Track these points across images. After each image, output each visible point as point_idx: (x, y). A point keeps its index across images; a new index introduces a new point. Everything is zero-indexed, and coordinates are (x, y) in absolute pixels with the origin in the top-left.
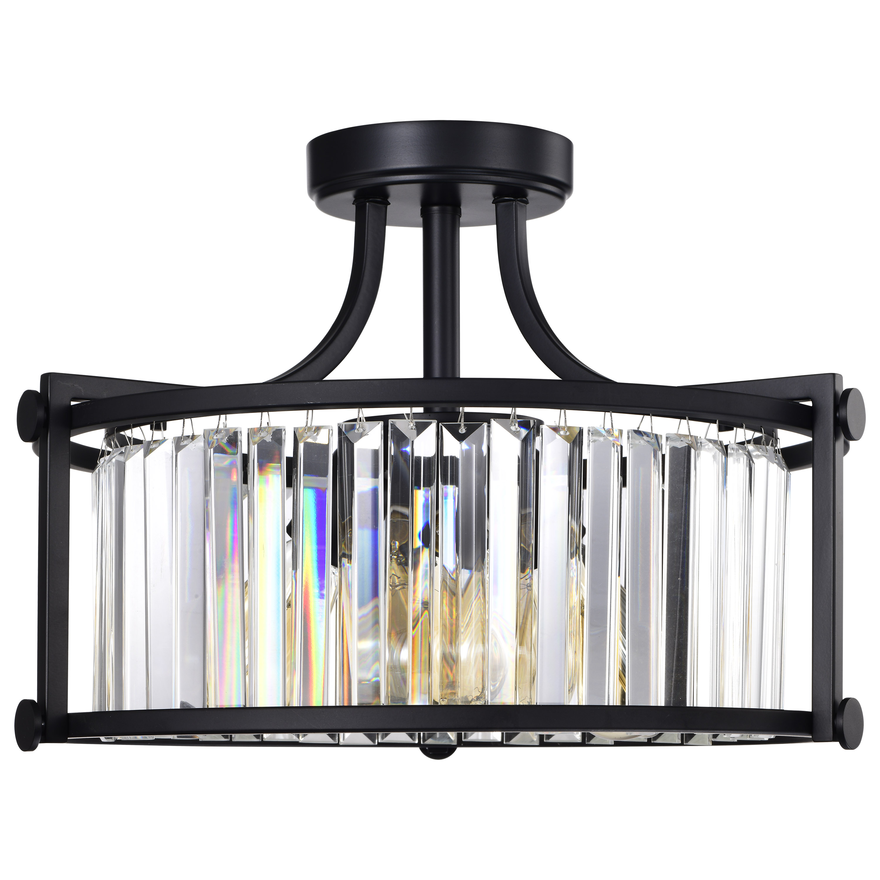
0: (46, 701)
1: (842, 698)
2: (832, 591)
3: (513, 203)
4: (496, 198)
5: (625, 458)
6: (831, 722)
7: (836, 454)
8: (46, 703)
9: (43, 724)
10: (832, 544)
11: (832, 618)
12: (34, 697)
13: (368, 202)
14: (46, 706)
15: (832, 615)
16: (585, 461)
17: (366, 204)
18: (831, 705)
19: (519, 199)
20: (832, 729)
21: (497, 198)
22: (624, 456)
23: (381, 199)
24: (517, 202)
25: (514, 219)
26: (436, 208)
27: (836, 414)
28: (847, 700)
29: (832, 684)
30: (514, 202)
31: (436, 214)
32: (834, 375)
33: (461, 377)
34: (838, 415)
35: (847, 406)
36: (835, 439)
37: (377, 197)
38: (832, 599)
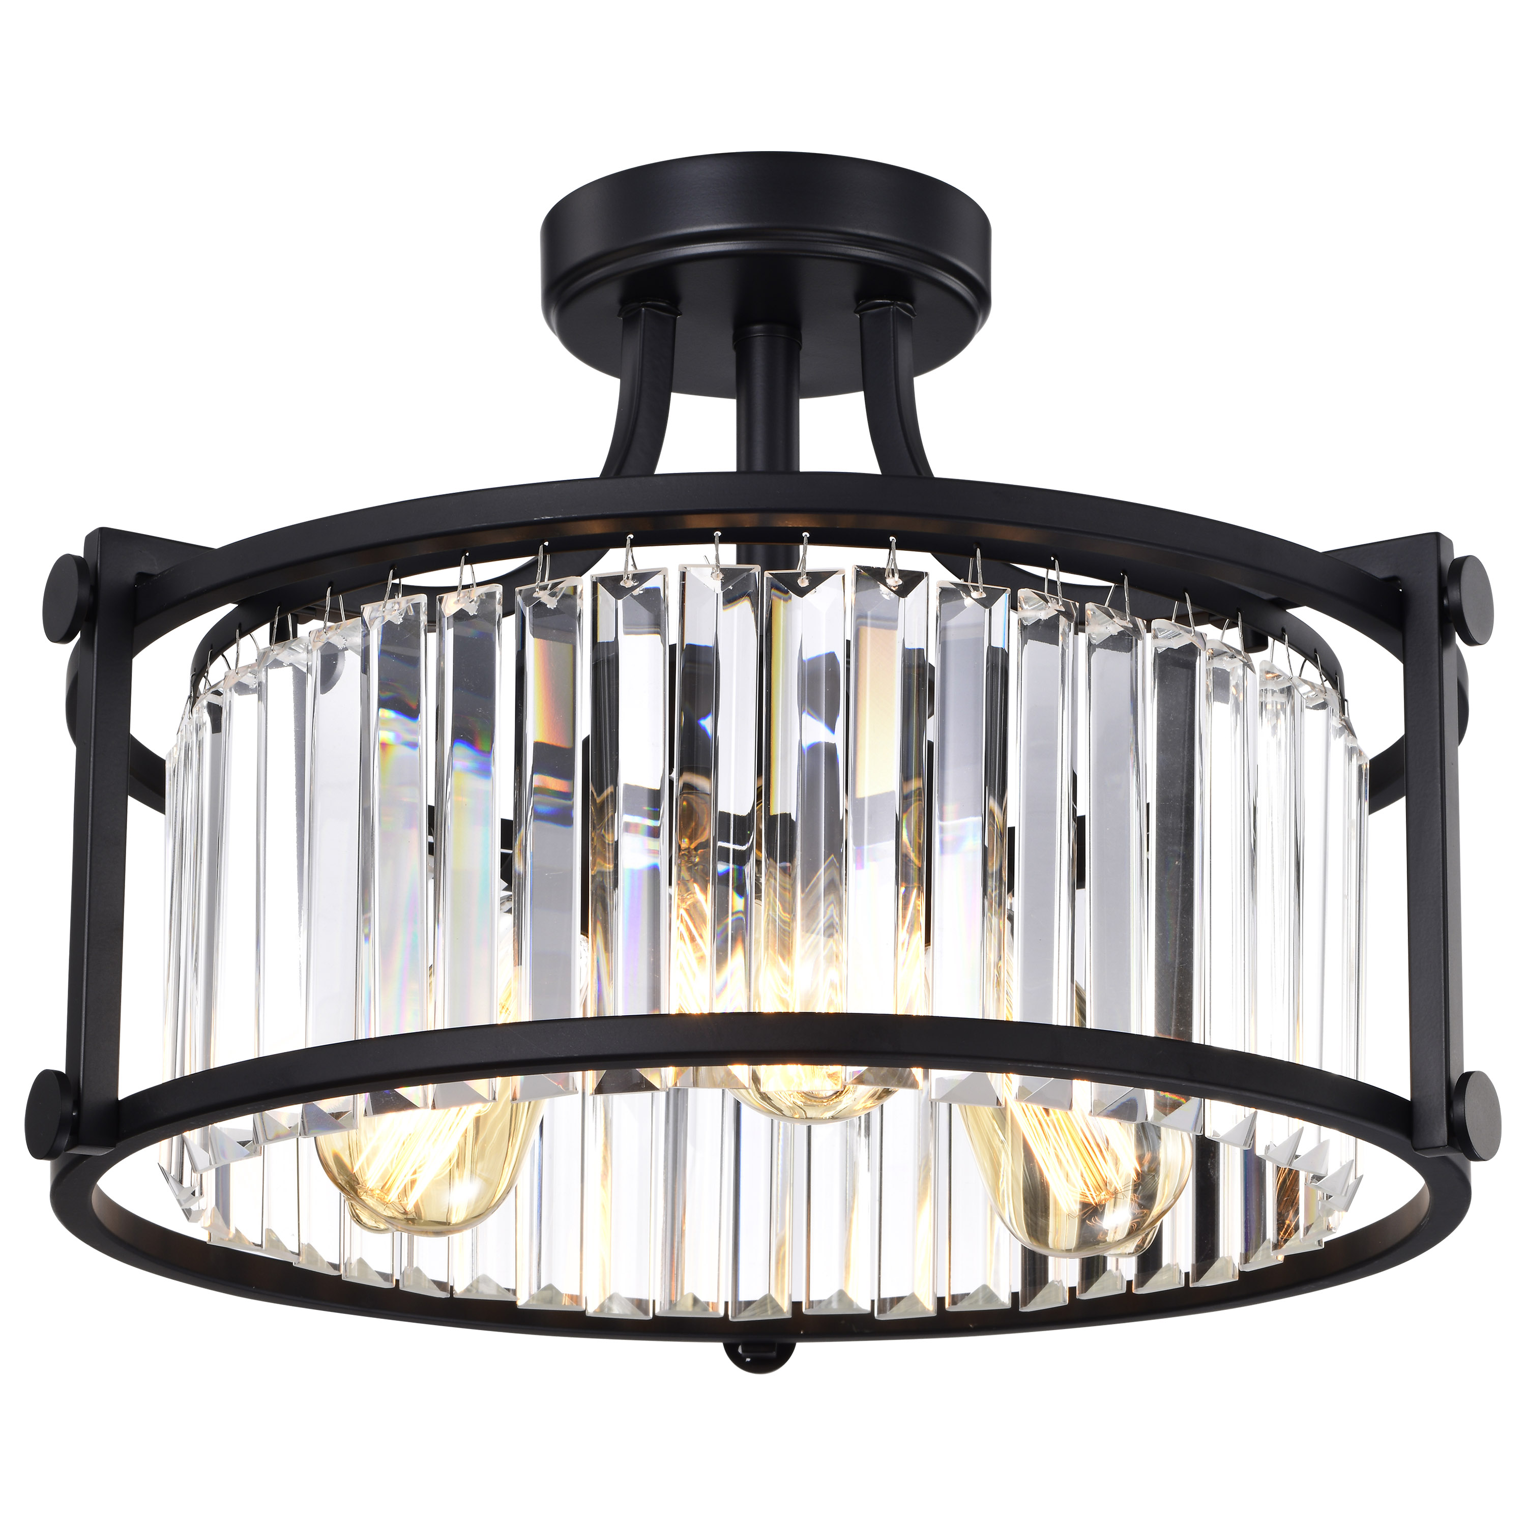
0: (82, 1073)
1: (1463, 1071)
2: (1442, 892)
3: (890, 309)
4: (861, 302)
5: (1082, 818)
6: (1445, 1112)
7: (1444, 666)
8: (81, 1076)
9: (74, 1114)
10: (1440, 813)
11: (1442, 937)
12: (61, 1066)
13: (644, 306)
14: (81, 1085)
15: (1442, 931)
16: (1012, 830)
17: (641, 310)
18: (1444, 1084)
19: (899, 302)
20: (1446, 1125)
21: (863, 303)
22: (1079, 814)
23: (666, 303)
24: (897, 307)
25: (892, 335)
26: (758, 327)
27: (1443, 601)
28: (1469, 1074)
29: (1444, 1047)
30: (892, 307)
31: (759, 338)
32: (1437, 536)
33: (801, 470)
34: (1445, 602)
35: (1460, 584)
36: (1441, 639)
37: (660, 299)
38: (1441, 906)
